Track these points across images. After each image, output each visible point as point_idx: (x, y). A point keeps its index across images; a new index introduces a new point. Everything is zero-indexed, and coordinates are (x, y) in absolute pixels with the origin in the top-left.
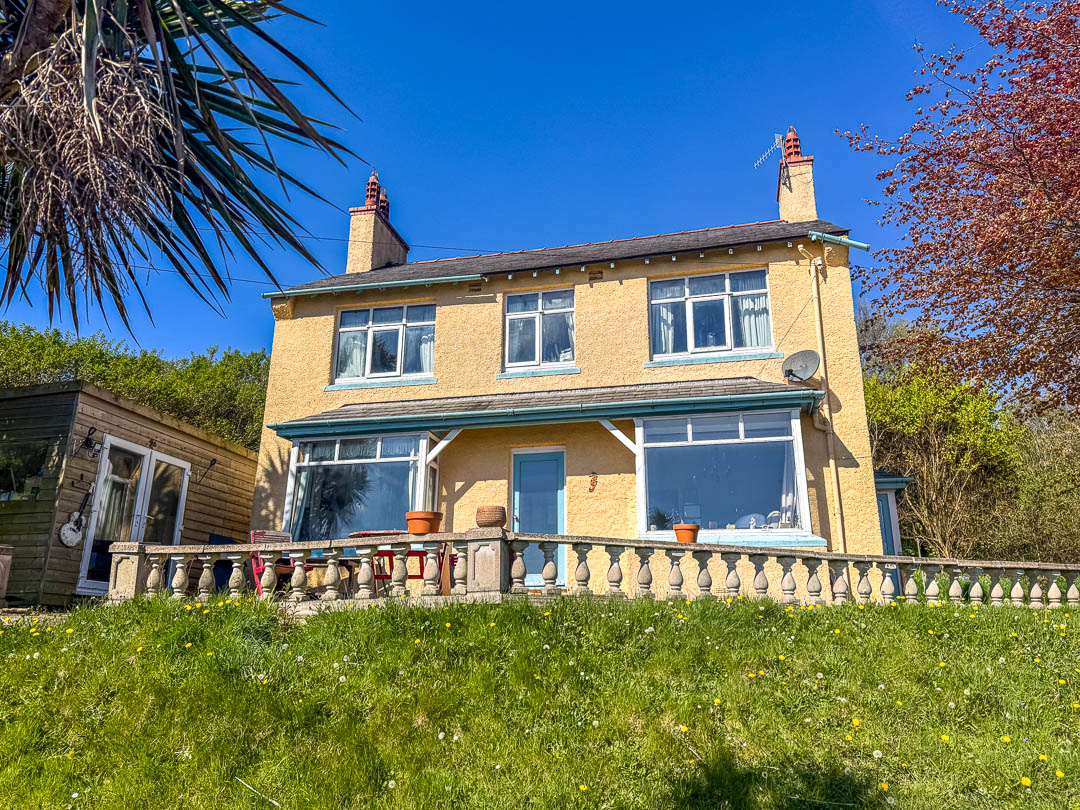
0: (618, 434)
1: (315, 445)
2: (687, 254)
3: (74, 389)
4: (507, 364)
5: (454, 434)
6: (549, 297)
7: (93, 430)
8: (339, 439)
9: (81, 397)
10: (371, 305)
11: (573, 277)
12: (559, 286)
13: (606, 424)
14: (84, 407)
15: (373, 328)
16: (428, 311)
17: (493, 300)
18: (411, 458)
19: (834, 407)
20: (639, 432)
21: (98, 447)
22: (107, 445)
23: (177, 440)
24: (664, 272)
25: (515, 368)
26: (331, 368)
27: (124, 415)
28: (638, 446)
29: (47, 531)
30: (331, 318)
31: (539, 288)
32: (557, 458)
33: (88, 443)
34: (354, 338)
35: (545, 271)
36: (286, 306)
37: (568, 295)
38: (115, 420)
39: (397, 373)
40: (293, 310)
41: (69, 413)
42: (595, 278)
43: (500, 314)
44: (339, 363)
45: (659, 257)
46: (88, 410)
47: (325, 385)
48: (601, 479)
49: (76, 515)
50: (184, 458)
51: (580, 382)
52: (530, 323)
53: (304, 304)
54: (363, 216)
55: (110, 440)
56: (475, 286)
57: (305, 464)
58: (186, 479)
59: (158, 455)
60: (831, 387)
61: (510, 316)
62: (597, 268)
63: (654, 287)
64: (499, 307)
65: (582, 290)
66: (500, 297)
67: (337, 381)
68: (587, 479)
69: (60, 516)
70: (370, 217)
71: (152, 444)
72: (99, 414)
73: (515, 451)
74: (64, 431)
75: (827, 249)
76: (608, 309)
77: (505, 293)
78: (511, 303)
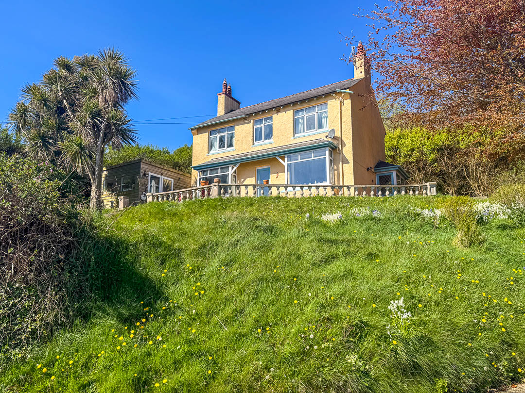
0: (280, 160)
1: (204, 171)
2: (303, 101)
3: (139, 162)
4: (255, 142)
5: (238, 165)
6: (266, 119)
7: (145, 171)
8: (209, 169)
9: (141, 163)
10: (218, 128)
11: (272, 112)
12: (268, 116)
13: (277, 158)
14: (143, 166)
15: (219, 135)
16: (232, 128)
17: (250, 123)
18: (228, 173)
19: (343, 145)
20: (286, 159)
21: (147, 175)
22: (150, 175)
23: (169, 173)
24: (297, 108)
25: (257, 143)
26: (208, 149)
27: (153, 167)
28: (285, 163)
29: (138, 197)
30: (207, 133)
31: (263, 117)
32: (268, 169)
33: (145, 175)
34: (214, 139)
35: (263, 112)
36: (195, 131)
37: (271, 118)
38: (151, 168)
39: (225, 148)
40: (197, 132)
41: (139, 167)
42: (278, 111)
43: (252, 127)
44: (211, 147)
45: (295, 103)
46: (144, 166)
47: (207, 154)
48: (279, 174)
49: (144, 193)
50: (171, 178)
51: (274, 146)
52: (261, 128)
53: (200, 130)
54: (221, 96)
55: (150, 174)
56: (245, 119)
57: (202, 177)
58: (173, 184)
59: (163, 177)
60: (343, 139)
61: (255, 127)
62: (278, 109)
63: (296, 113)
64: (251, 124)
65: (274, 116)
66: (252, 121)
67: (210, 152)
68: (276, 174)
69: (140, 193)
70: (223, 96)
71: (162, 174)
72: (147, 167)
73: (257, 168)
74: (138, 173)
75: (343, 94)
76: (282, 121)
77: (253, 120)
78: (255, 123)
